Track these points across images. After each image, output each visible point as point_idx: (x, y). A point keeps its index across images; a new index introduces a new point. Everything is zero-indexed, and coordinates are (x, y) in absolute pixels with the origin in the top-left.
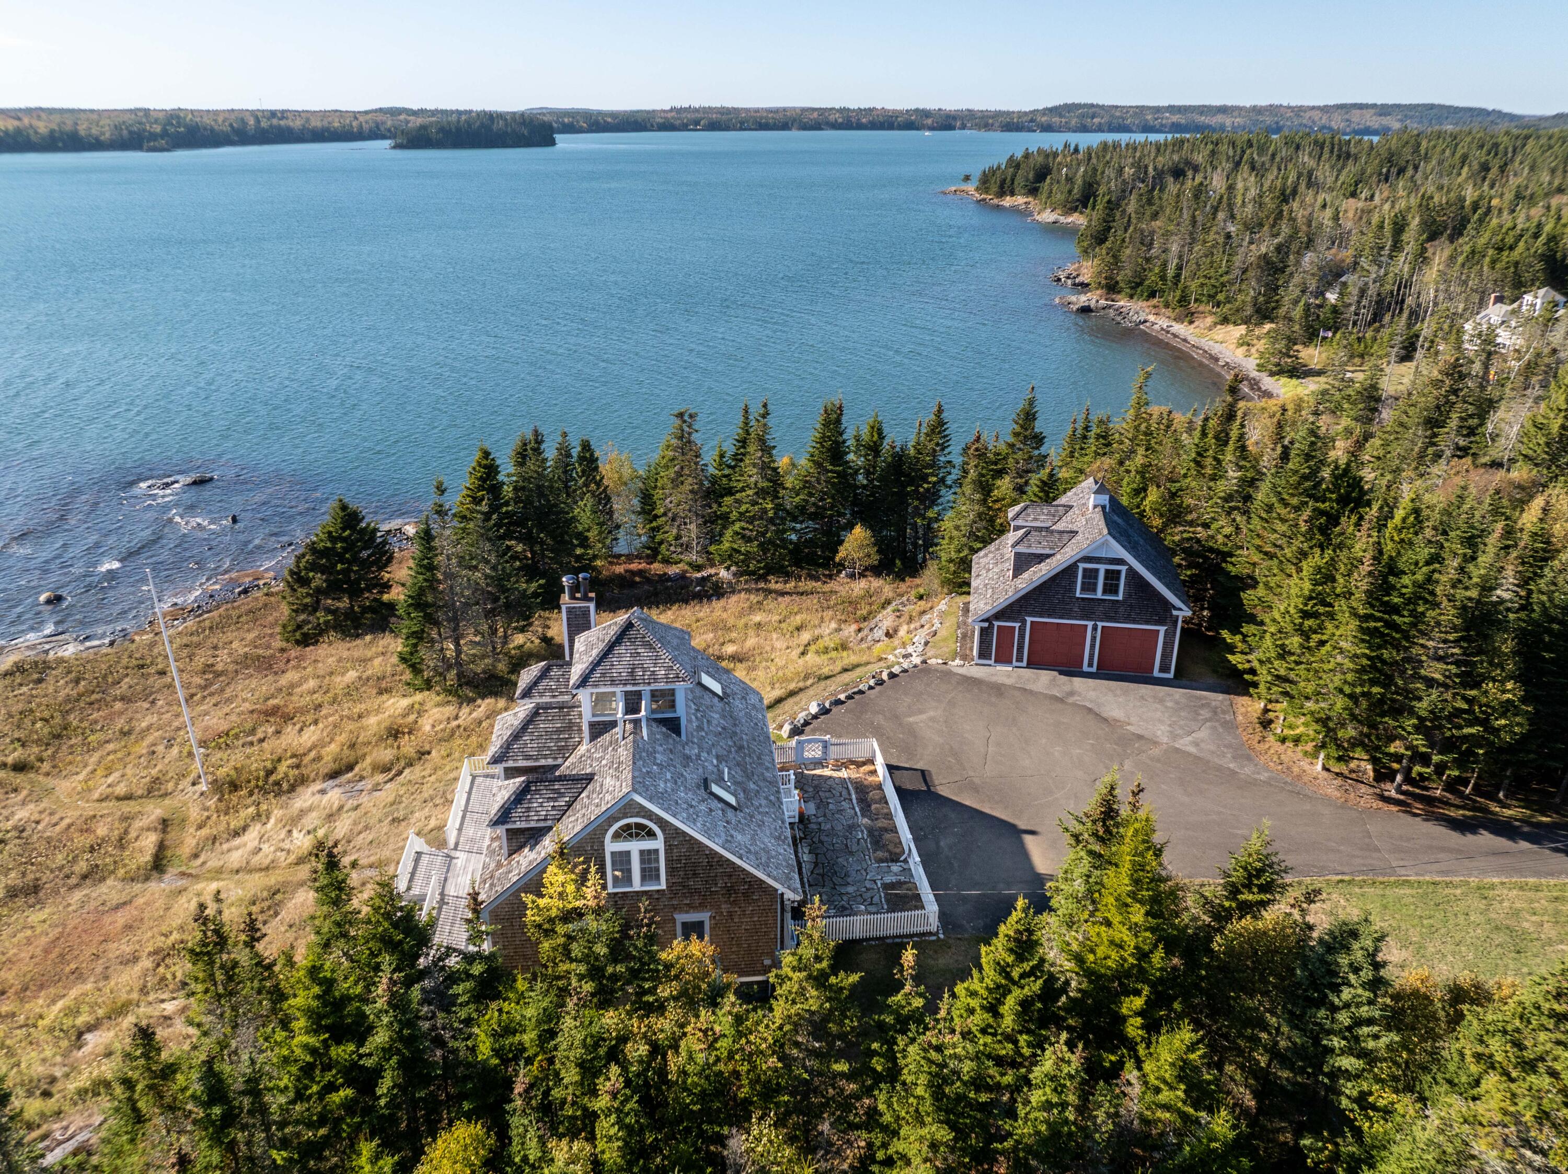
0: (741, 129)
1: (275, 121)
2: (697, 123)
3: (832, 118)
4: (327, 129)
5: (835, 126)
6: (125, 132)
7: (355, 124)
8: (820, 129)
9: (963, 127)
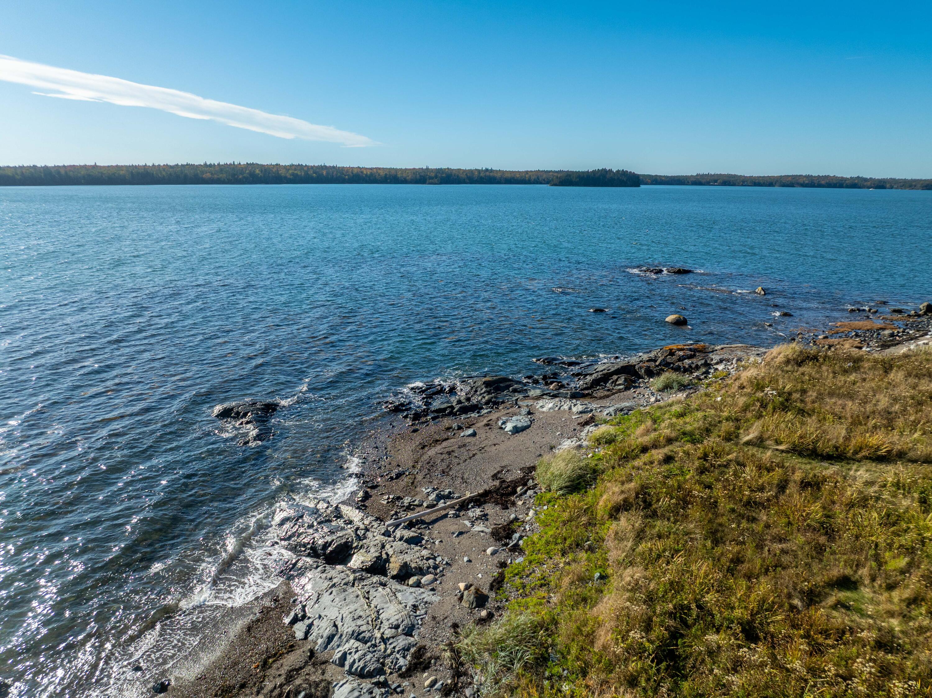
0: (742, 185)
1: (487, 173)
2: (716, 181)
3: (801, 181)
4: (513, 178)
5: (803, 185)
6: (418, 176)
7: (527, 176)
8: (793, 186)
9: (892, 188)
